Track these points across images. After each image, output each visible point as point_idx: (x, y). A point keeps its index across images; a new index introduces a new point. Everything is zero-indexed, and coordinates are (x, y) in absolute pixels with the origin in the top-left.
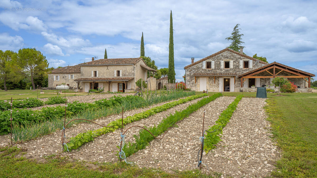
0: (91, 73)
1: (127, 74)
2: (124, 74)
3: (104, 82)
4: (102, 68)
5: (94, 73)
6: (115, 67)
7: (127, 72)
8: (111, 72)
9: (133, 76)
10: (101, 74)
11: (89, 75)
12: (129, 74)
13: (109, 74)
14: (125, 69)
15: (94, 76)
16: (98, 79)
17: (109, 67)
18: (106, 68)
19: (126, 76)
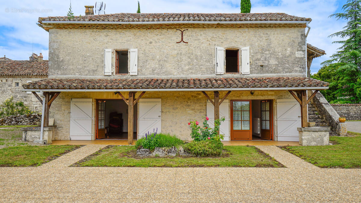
0: (103, 56)
1: (273, 62)
2: (261, 63)
3: (163, 98)
4: (156, 38)
5: (114, 56)
6: (219, 32)
7: (273, 53)
8: (199, 54)
9: (301, 72)
10: (153, 64)
11: (92, 67)
12: (282, 61)
13: (189, 64)
14: (264, 43)
15: (114, 71)
16: (136, 84)
17: (189, 34)
18: (175, 35)
19: (267, 72)
